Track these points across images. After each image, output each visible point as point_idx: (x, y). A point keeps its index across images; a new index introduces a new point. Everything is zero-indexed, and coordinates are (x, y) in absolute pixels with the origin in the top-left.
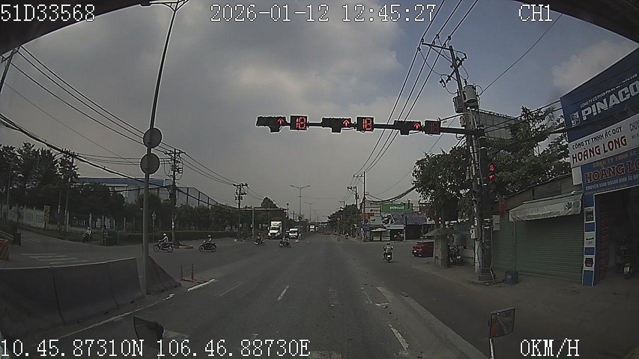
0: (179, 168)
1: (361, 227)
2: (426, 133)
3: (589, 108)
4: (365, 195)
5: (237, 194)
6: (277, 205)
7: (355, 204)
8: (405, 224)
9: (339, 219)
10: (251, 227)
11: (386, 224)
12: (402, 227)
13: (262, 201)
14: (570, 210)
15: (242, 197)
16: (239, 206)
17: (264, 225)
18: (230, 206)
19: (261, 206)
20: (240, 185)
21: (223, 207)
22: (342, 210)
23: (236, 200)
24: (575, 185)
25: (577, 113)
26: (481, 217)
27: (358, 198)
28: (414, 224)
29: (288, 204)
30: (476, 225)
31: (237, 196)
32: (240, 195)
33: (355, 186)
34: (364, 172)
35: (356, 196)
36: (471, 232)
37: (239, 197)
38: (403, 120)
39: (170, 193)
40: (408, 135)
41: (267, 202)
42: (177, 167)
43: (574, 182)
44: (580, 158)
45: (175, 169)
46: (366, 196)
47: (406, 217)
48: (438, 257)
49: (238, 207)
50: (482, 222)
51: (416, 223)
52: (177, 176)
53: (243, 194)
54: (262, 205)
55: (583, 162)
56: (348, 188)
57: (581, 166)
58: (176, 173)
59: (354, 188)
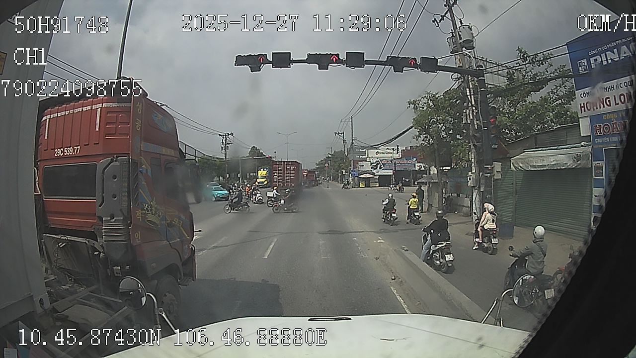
1: (350, 173)
2: (421, 71)
3: (598, 56)
4: (352, 140)
5: (223, 144)
6: (264, 153)
7: (343, 150)
8: (394, 169)
9: (327, 165)
11: (375, 169)
12: (390, 173)
13: (250, 150)
14: (579, 162)
15: (228, 147)
16: (226, 157)
17: (252, 174)
18: (218, 157)
19: (248, 155)
20: (226, 135)
21: (210, 158)
22: (330, 156)
23: (222, 150)
24: (583, 137)
25: (585, 61)
27: (346, 144)
28: (403, 169)
30: (474, 171)
31: (222, 146)
32: (226, 144)
33: (342, 131)
34: (352, 117)
35: (344, 141)
36: (468, 180)
37: (225, 147)
38: (397, 56)
40: (402, 72)
41: (254, 151)
43: (581, 132)
44: (589, 108)
46: (354, 141)
47: (395, 162)
49: (224, 158)
51: (404, 169)
53: (229, 144)
55: (592, 113)
56: (335, 134)
57: (590, 116)
59: (341, 134)
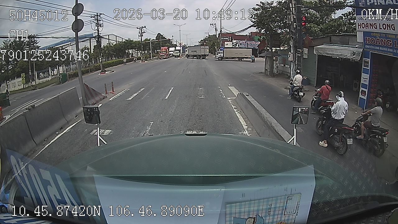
0: (101, 24)
1: (219, 49)
5: (139, 33)
6: (166, 37)
7: (215, 34)
8: (247, 47)
9: (205, 44)
10: (150, 52)
13: (156, 36)
14: (354, 56)
15: (143, 35)
20: (141, 28)
22: (207, 38)
23: (139, 37)
26: (296, 47)
27: (217, 31)
29: (173, 36)
30: (292, 52)
31: (140, 35)
32: (141, 33)
35: (216, 30)
36: (289, 57)
37: (141, 35)
39: (96, 41)
41: (159, 36)
42: (99, 24)
45: (98, 25)
46: (222, 29)
47: (248, 43)
48: (267, 70)
49: (141, 41)
50: (296, 51)
51: (253, 47)
52: (100, 29)
53: (143, 33)
54: (156, 38)
56: (210, 24)
58: (99, 27)
59: (214, 24)
